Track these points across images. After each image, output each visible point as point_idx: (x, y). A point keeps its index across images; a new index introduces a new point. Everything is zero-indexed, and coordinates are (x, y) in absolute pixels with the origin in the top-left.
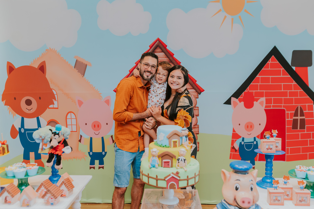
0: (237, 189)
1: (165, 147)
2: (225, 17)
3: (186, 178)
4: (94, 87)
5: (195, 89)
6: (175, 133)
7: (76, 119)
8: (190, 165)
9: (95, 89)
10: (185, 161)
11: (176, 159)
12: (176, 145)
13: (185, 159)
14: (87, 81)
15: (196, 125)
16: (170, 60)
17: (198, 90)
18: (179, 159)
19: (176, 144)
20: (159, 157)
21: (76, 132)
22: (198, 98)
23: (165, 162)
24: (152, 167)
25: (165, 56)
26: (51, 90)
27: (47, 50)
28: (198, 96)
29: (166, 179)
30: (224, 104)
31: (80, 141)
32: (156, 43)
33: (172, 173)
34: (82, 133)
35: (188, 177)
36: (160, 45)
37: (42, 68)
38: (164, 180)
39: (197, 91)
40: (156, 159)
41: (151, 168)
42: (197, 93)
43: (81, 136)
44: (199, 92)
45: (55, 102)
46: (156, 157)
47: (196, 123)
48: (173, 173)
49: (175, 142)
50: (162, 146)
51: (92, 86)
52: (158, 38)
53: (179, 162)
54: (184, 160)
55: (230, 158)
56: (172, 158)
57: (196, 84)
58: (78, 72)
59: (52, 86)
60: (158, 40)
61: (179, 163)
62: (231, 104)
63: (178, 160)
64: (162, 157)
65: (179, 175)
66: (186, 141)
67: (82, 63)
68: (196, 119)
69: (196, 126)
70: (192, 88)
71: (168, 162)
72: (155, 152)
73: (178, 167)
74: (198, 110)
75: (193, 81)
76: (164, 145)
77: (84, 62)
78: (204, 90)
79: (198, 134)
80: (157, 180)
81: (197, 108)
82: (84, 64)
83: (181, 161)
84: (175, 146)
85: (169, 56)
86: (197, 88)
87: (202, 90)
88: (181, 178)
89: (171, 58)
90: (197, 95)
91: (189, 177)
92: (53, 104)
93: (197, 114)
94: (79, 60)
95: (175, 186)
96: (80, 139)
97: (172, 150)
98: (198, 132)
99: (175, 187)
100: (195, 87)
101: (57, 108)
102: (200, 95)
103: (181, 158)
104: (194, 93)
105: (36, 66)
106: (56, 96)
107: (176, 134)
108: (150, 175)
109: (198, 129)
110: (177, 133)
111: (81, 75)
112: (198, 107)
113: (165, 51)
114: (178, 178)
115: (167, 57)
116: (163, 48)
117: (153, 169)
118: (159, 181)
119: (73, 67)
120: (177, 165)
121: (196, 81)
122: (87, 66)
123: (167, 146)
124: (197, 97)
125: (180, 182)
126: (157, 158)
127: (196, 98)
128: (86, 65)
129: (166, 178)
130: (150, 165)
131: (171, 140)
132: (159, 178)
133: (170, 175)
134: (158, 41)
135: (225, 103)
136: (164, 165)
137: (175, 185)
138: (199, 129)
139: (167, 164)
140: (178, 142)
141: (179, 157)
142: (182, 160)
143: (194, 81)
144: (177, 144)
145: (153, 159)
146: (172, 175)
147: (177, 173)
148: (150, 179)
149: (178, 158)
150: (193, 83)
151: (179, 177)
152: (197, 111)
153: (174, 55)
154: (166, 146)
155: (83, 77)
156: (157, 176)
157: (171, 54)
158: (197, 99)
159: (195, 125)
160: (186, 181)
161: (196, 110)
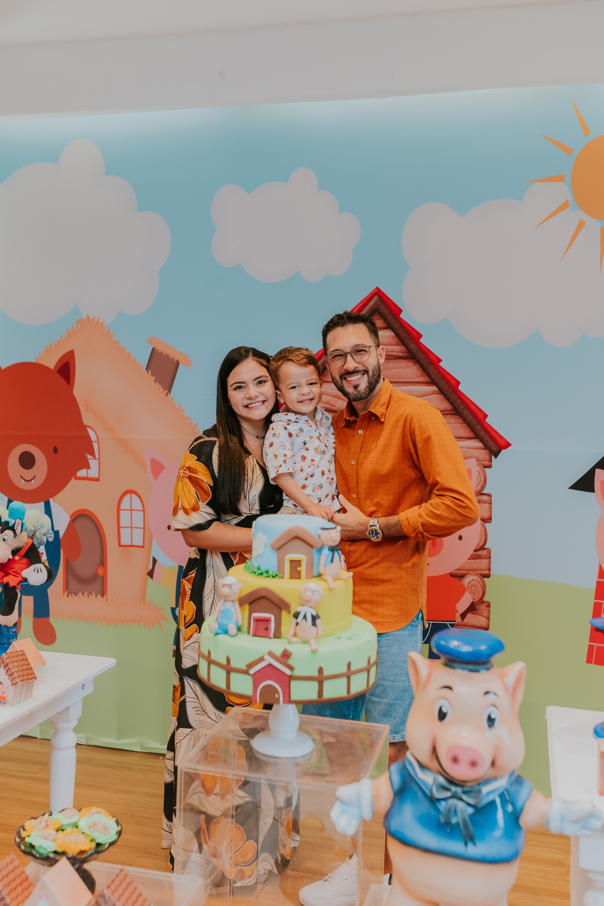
0: (442, 716)
1: (265, 575)
2: (581, 224)
3: (315, 674)
4: (196, 425)
5: (482, 441)
6: (295, 534)
7: (144, 511)
8: (339, 638)
9: (199, 430)
10: (318, 621)
11: (289, 612)
12: (300, 571)
13: (314, 614)
14: (177, 406)
15: (482, 548)
16: (409, 350)
17: (491, 443)
18: (299, 613)
19: (299, 569)
20: (242, 602)
21: (143, 547)
22: (490, 467)
23: (257, 620)
24: (220, 631)
25: (396, 340)
26: (84, 428)
27: (80, 321)
28: (491, 461)
29: (252, 671)
30: (570, 488)
31: (151, 574)
32: (371, 303)
33: (267, 652)
34: (156, 552)
35: (321, 670)
36: (382, 308)
37: (66, 369)
38: (246, 672)
39: (486, 447)
40: (233, 610)
41: (216, 634)
42: (486, 451)
43: (155, 561)
44: (495, 448)
45: (93, 463)
46: (233, 601)
47: (481, 544)
48: (270, 654)
49: (295, 564)
50: (257, 574)
51: (189, 421)
52: (377, 288)
53: (297, 624)
54: (314, 618)
55: (589, 661)
56: (281, 609)
57: (486, 426)
58: (155, 381)
59: (86, 419)
60: (378, 292)
61: (298, 626)
62: (593, 491)
63: (296, 616)
64: (250, 603)
65: (291, 662)
66: (332, 561)
67: (168, 357)
68: (483, 532)
69: (484, 553)
70: (472, 435)
71: (267, 620)
72: (230, 586)
73: (294, 639)
74: (491, 504)
75: (476, 416)
76: (263, 569)
77: (172, 355)
78: (508, 445)
79: (488, 576)
80: (229, 670)
81: (485, 498)
82: (172, 360)
83: (304, 620)
84: (295, 574)
85: (407, 341)
86: (487, 438)
87: (502, 443)
88: (297, 672)
89: (412, 346)
90: (487, 457)
91: (326, 673)
92: (88, 467)
93: (486, 516)
94: (160, 348)
95: (277, 696)
96: (151, 567)
97: (283, 587)
98: (486, 572)
99: (279, 698)
100: (482, 433)
101: (97, 480)
102: (496, 457)
103: (303, 610)
104: (478, 450)
105: (51, 363)
106: (95, 445)
107: (297, 538)
108: (213, 657)
109: (486, 561)
110: (300, 535)
111: (162, 390)
112: (489, 495)
113: (397, 326)
114: (288, 672)
115: (400, 343)
116: (390, 317)
117: (222, 638)
118: (233, 675)
119: (143, 366)
120: (292, 632)
121: (486, 416)
122: (181, 366)
123: (270, 573)
124: (486, 463)
125: (293, 684)
126: (237, 604)
127: (485, 467)
128: (177, 364)
129: (250, 666)
130: (216, 626)
131: (284, 556)
132: (233, 664)
133: (262, 659)
134: (376, 298)
135: (574, 487)
136: (256, 628)
137: (278, 692)
138: (490, 563)
139: (262, 625)
140: (304, 564)
141: (299, 609)
142: (305, 617)
143: (481, 416)
144: (303, 569)
145: (222, 608)
146: (269, 660)
147: (286, 655)
148: (213, 667)
149: (297, 612)
150: (475, 422)
151: (291, 668)
152: (487, 506)
153: (421, 336)
154: (267, 572)
155: (167, 395)
156: (228, 660)
157: (414, 334)
158: (485, 469)
159: (478, 548)
160: (315, 685)
161: (484, 502)
